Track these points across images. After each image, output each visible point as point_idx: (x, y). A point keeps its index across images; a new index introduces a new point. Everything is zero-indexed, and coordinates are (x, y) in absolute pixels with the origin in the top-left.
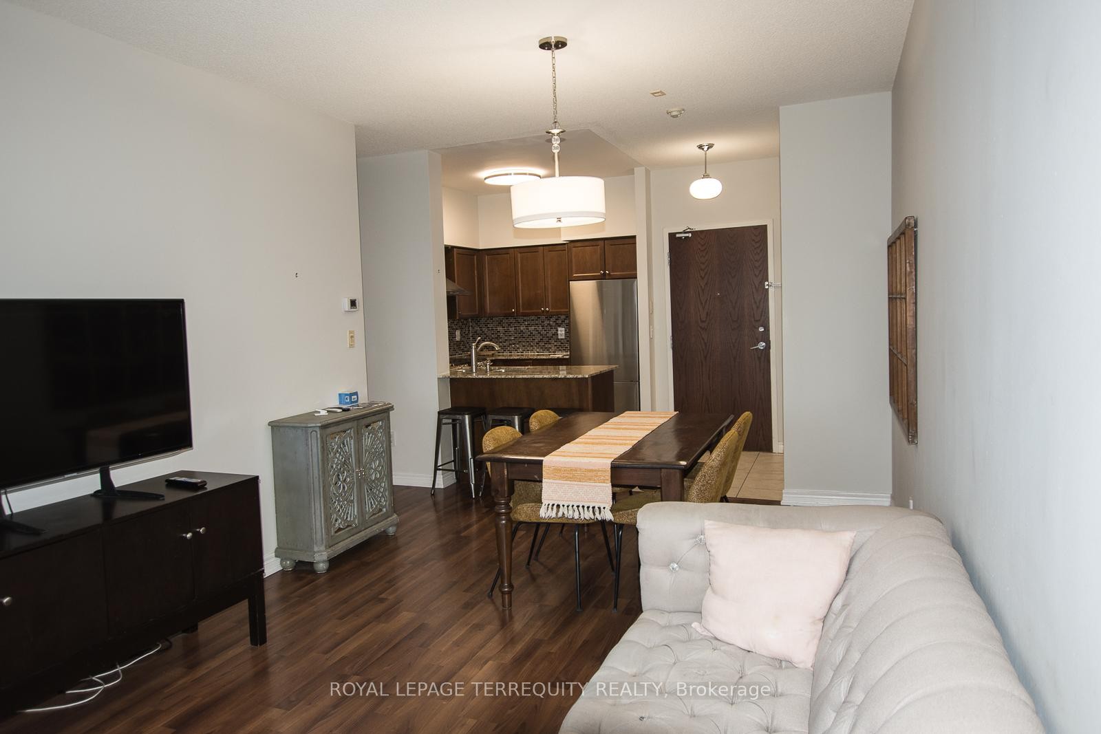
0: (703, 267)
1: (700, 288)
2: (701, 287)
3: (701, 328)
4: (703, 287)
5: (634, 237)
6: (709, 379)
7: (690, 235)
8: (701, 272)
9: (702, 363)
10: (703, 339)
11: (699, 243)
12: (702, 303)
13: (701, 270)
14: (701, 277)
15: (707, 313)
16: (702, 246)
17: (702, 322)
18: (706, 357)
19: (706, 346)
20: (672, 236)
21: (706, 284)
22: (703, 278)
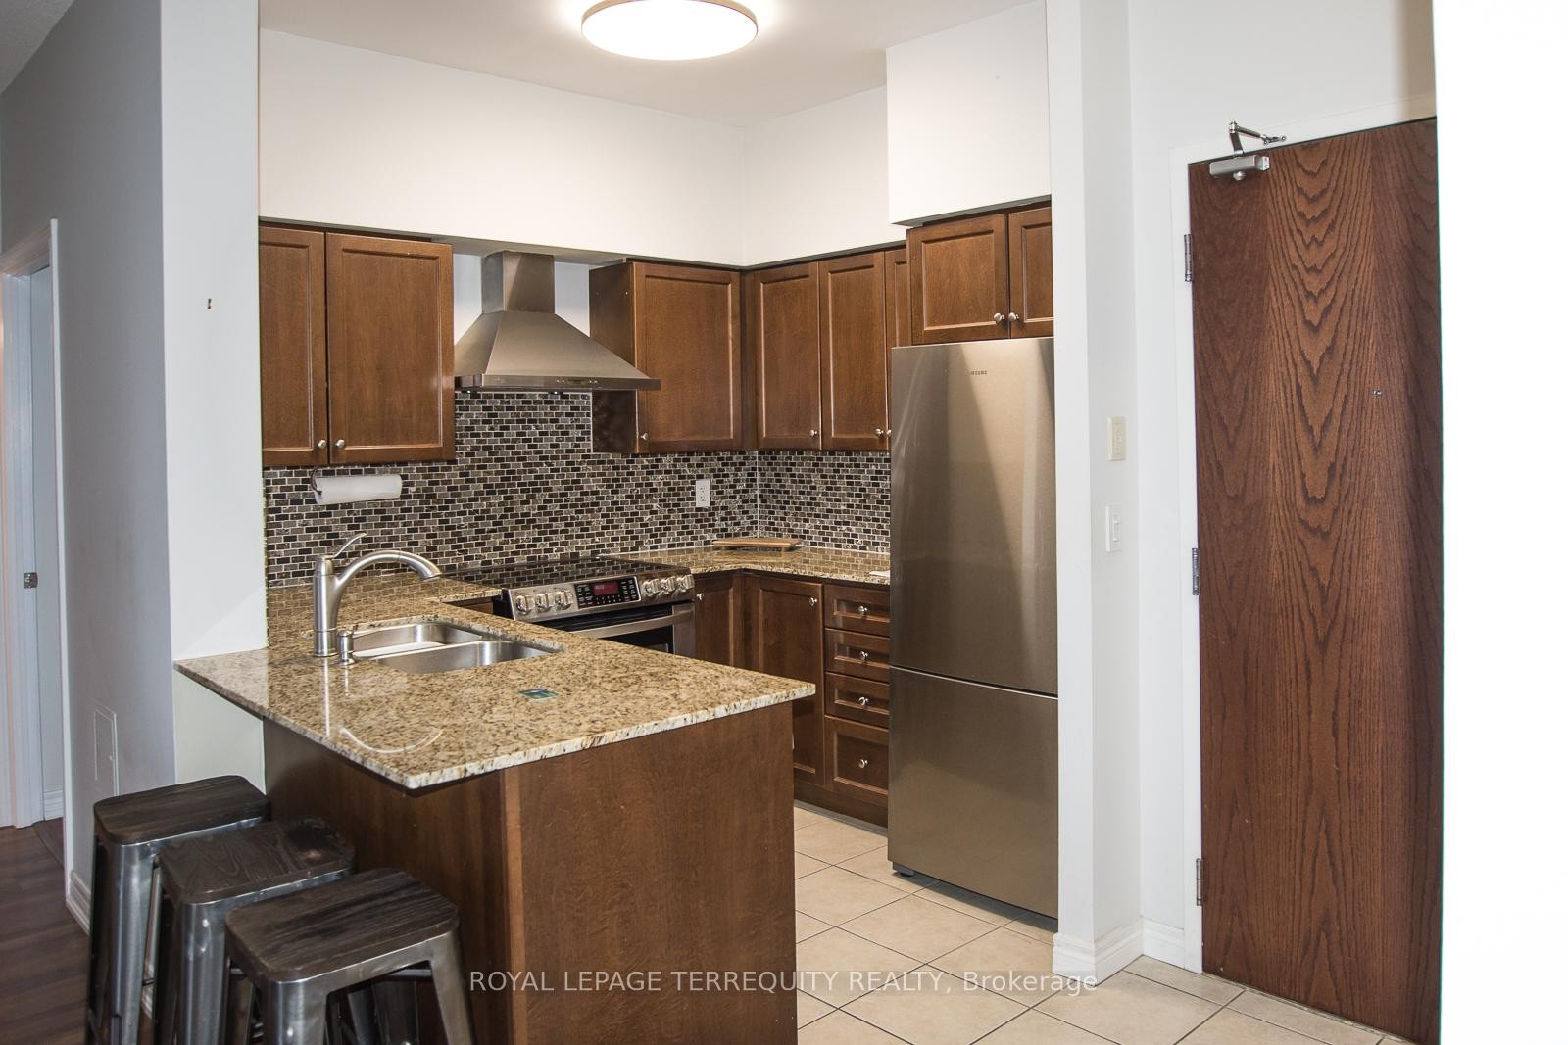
0: (1314, 284)
1: (1301, 369)
2: (1308, 363)
3: (1304, 523)
4: (1315, 365)
5: (1045, 203)
6: (1335, 734)
7: (1265, 164)
8: (1309, 306)
9: (1308, 664)
10: (1313, 570)
11: (1300, 190)
12: (1311, 429)
13: (1309, 294)
14: (1308, 323)
15: (1332, 468)
16: (1312, 200)
17: (1310, 500)
18: (1323, 645)
19: (1324, 599)
20: (1199, 173)
21: (1330, 350)
22: (1315, 329)
